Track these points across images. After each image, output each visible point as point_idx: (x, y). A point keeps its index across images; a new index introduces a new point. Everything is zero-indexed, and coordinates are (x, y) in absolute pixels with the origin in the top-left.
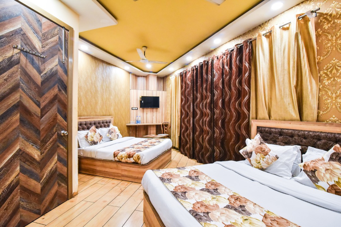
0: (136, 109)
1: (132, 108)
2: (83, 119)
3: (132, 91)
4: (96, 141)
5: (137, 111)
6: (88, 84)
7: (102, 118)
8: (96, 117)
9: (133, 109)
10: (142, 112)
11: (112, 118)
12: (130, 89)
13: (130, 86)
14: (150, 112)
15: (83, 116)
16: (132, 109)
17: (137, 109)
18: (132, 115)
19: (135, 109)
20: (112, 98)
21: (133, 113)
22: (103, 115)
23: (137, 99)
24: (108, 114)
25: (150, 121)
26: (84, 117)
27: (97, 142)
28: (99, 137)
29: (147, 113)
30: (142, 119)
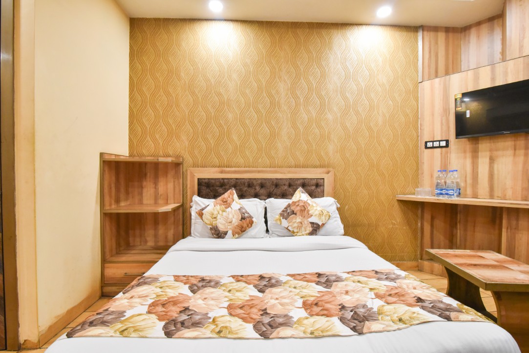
0: (443, 144)
1: (426, 143)
2: (229, 172)
3: (427, 84)
4: (222, 228)
5: (447, 153)
6: (247, 91)
7: (289, 172)
8: (271, 169)
9: (430, 144)
10: (469, 155)
11: (328, 173)
12: (420, 80)
13: (417, 72)
14: (510, 152)
15: (235, 167)
16: (426, 147)
17: (447, 146)
18: (426, 167)
19: (436, 144)
20: (330, 116)
21: (432, 160)
22: (296, 166)
23: (446, 110)
24: (318, 163)
25: (509, 193)
26: (233, 169)
27: (226, 233)
28: (236, 221)
29: (492, 160)
30: (469, 181)
